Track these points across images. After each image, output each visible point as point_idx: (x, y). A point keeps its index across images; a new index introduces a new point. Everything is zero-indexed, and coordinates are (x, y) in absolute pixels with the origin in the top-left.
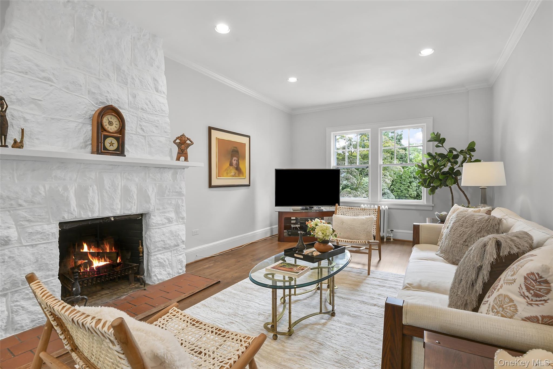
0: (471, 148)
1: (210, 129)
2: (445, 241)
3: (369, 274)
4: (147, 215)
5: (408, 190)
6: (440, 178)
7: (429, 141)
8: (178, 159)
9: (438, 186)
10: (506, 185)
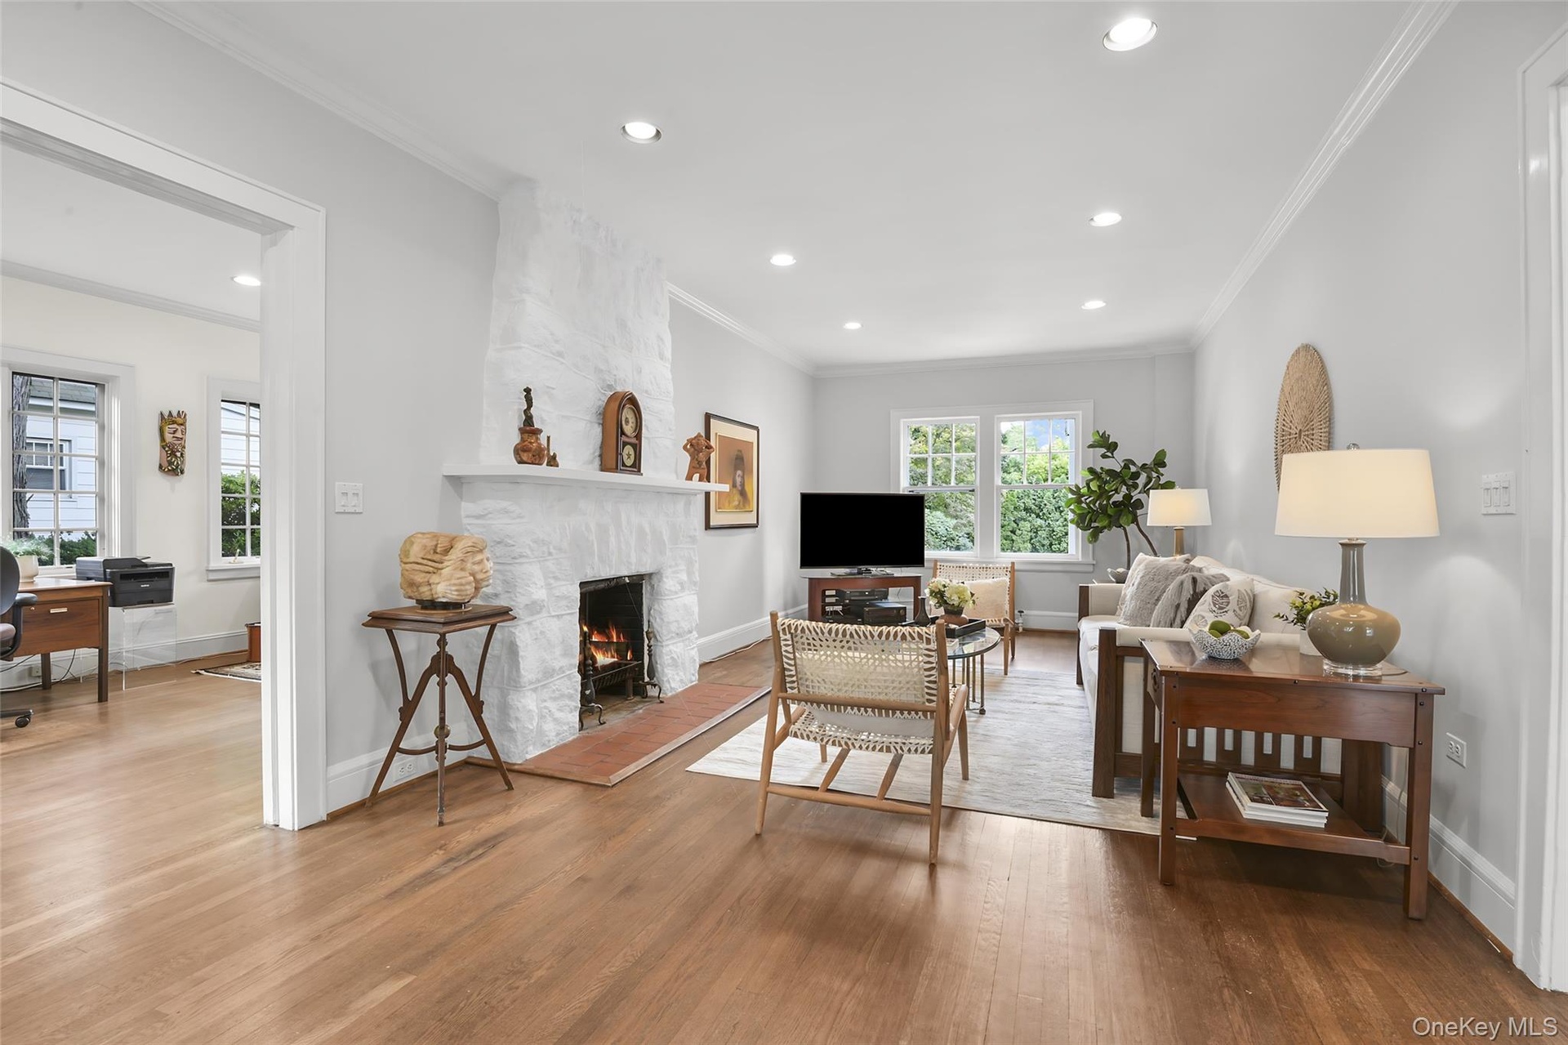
0: (1160, 462)
1: (708, 417)
2: (1131, 603)
3: (1006, 674)
4: (654, 577)
5: (1013, 540)
6: (1109, 512)
7: (1090, 446)
8: (689, 478)
9: (1105, 527)
10: (1211, 524)
